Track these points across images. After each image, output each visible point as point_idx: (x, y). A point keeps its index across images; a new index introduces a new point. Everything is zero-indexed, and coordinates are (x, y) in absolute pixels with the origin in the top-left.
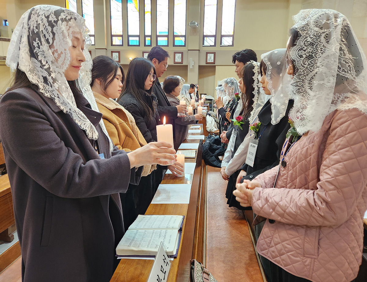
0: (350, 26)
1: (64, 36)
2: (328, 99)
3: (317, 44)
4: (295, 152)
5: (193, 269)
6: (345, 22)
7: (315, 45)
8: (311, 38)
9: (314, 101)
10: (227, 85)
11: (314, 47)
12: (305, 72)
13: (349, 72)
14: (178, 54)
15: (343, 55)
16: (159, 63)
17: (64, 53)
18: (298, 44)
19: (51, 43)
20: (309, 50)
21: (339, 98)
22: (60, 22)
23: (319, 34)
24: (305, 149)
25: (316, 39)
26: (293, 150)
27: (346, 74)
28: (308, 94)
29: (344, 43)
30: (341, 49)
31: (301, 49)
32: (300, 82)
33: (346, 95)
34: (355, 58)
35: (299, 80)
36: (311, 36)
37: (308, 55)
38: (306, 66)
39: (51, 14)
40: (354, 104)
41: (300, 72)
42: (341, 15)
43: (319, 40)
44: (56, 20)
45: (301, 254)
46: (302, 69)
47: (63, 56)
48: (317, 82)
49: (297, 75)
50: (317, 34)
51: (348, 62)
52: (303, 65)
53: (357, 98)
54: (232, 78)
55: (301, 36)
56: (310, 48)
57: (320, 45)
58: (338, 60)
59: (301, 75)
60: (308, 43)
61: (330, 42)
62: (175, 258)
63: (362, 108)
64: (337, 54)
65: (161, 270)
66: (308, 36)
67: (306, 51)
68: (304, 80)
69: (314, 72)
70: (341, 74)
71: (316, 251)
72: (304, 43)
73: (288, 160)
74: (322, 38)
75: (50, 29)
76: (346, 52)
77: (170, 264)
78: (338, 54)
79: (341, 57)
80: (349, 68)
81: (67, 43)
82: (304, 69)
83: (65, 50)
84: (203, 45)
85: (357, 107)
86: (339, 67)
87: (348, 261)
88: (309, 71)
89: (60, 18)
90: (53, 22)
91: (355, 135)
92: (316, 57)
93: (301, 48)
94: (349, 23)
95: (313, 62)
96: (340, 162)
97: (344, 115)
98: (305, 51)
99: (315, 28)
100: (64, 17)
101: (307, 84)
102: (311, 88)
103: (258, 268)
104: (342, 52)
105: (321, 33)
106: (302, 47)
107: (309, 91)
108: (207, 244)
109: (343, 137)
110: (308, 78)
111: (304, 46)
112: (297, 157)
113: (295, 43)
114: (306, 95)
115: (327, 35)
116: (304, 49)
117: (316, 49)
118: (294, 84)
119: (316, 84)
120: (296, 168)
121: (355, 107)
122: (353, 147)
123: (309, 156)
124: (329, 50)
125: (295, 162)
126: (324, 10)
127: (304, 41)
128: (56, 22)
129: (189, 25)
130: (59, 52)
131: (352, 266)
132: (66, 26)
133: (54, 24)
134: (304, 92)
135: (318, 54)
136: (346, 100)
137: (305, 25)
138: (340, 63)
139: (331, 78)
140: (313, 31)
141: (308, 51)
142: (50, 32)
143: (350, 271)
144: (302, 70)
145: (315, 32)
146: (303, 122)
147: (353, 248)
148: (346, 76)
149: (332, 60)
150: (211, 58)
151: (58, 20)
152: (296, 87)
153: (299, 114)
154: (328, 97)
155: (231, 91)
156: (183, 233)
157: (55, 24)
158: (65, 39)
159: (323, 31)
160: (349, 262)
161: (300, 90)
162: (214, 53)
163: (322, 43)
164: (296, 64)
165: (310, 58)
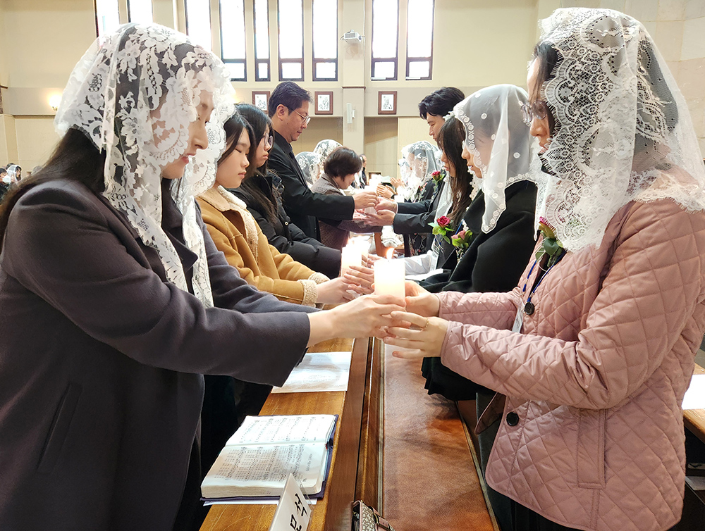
0: (651, 41)
1: (185, 100)
2: (622, 181)
3: (594, 75)
4: (552, 285)
5: (358, 520)
6: (643, 34)
7: (592, 77)
8: (583, 63)
9: (595, 187)
10: (414, 157)
11: (590, 81)
12: (575, 131)
13: (658, 130)
14: (323, 96)
15: (644, 97)
16: (290, 113)
17: (177, 133)
18: (557, 74)
19: (155, 107)
20: (579, 87)
21: (637, 180)
22: (182, 70)
23: (599, 57)
24: (570, 278)
25: (592, 66)
26: (549, 281)
27: (653, 134)
28: (581, 174)
29: (644, 74)
30: (640, 87)
31: (565, 86)
32: (564, 150)
33: (650, 173)
34: (666, 103)
35: (562, 146)
36: (582, 60)
37: (579, 96)
38: (575, 118)
39: (169, 50)
40: (667, 190)
41: (564, 130)
42: (633, 20)
43: (599, 68)
44: (176, 64)
45: (573, 482)
46: (569, 124)
47: (173, 137)
48: (600, 149)
49: (558, 135)
50: (595, 56)
51: (654, 110)
52: (570, 116)
53: (672, 178)
54: (423, 143)
55: (563, 59)
56: (582, 84)
57: (602, 78)
58: (636, 107)
59: (566, 136)
60: (578, 73)
61: (619, 72)
62: (320, 499)
63: (683, 198)
64: (634, 95)
65: (291, 525)
66: (576, 59)
67: (575, 89)
68: (573, 145)
69: (593, 130)
70: (643, 135)
71: (602, 475)
72: (570, 74)
73: (538, 301)
74: (604, 64)
75: (159, 79)
76: (649, 92)
77: (309, 511)
78: (636, 95)
79: (641, 101)
80: (657, 122)
81: (188, 114)
82: (571, 125)
83: (181, 127)
84: (373, 78)
85: (672, 197)
86: (638, 120)
87: (661, 488)
88: (583, 129)
89: (184, 61)
90: (168, 66)
91: (664, 248)
92: (595, 101)
93: (564, 82)
94: (648, 36)
95: (589, 111)
96: (630, 297)
97: (647, 211)
98: (571, 88)
99: (589, 45)
100: (192, 61)
101: (579, 154)
102: (587, 162)
103: (485, 512)
104: (643, 92)
105: (602, 54)
106: (566, 81)
107: (583, 167)
108: (385, 469)
109: (641, 252)
110: (581, 141)
111: (569, 79)
112: (555, 294)
113: (552, 74)
114: (577, 175)
115: (612, 59)
116: (570, 85)
117: (594, 85)
118: (553, 155)
119: (598, 154)
120: (553, 316)
121: (668, 195)
122: (658, 271)
123: (578, 291)
124: (618, 87)
125: (551, 304)
126: (601, 10)
127: (569, 70)
128: (175, 69)
129: (344, 38)
130: (168, 128)
131: (669, 498)
132: (191, 80)
133: (170, 71)
134: (574, 170)
135: (597, 95)
136: (650, 182)
137: (570, 39)
138: (640, 112)
139: (625, 142)
140: (586, 51)
141: (580, 89)
142: (158, 85)
143: (666, 509)
144: (568, 127)
145: (590, 52)
146: (574, 228)
147: (668, 464)
148: (653, 139)
149: (625, 108)
150: (387, 102)
151: (180, 66)
152: (557, 160)
153: (564, 213)
154: (622, 178)
155: (421, 168)
156: (335, 450)
157: (172, 72)
158: (185, 106)
159: (604, 50)
160: (663, 491)
161: (565, 166)
162: (395, 94)
163: (605, 74)
164: (557, 114)
165: (583, 103)
